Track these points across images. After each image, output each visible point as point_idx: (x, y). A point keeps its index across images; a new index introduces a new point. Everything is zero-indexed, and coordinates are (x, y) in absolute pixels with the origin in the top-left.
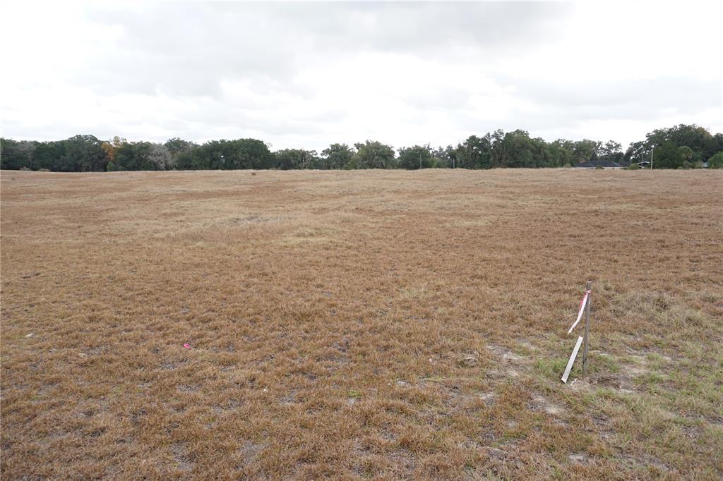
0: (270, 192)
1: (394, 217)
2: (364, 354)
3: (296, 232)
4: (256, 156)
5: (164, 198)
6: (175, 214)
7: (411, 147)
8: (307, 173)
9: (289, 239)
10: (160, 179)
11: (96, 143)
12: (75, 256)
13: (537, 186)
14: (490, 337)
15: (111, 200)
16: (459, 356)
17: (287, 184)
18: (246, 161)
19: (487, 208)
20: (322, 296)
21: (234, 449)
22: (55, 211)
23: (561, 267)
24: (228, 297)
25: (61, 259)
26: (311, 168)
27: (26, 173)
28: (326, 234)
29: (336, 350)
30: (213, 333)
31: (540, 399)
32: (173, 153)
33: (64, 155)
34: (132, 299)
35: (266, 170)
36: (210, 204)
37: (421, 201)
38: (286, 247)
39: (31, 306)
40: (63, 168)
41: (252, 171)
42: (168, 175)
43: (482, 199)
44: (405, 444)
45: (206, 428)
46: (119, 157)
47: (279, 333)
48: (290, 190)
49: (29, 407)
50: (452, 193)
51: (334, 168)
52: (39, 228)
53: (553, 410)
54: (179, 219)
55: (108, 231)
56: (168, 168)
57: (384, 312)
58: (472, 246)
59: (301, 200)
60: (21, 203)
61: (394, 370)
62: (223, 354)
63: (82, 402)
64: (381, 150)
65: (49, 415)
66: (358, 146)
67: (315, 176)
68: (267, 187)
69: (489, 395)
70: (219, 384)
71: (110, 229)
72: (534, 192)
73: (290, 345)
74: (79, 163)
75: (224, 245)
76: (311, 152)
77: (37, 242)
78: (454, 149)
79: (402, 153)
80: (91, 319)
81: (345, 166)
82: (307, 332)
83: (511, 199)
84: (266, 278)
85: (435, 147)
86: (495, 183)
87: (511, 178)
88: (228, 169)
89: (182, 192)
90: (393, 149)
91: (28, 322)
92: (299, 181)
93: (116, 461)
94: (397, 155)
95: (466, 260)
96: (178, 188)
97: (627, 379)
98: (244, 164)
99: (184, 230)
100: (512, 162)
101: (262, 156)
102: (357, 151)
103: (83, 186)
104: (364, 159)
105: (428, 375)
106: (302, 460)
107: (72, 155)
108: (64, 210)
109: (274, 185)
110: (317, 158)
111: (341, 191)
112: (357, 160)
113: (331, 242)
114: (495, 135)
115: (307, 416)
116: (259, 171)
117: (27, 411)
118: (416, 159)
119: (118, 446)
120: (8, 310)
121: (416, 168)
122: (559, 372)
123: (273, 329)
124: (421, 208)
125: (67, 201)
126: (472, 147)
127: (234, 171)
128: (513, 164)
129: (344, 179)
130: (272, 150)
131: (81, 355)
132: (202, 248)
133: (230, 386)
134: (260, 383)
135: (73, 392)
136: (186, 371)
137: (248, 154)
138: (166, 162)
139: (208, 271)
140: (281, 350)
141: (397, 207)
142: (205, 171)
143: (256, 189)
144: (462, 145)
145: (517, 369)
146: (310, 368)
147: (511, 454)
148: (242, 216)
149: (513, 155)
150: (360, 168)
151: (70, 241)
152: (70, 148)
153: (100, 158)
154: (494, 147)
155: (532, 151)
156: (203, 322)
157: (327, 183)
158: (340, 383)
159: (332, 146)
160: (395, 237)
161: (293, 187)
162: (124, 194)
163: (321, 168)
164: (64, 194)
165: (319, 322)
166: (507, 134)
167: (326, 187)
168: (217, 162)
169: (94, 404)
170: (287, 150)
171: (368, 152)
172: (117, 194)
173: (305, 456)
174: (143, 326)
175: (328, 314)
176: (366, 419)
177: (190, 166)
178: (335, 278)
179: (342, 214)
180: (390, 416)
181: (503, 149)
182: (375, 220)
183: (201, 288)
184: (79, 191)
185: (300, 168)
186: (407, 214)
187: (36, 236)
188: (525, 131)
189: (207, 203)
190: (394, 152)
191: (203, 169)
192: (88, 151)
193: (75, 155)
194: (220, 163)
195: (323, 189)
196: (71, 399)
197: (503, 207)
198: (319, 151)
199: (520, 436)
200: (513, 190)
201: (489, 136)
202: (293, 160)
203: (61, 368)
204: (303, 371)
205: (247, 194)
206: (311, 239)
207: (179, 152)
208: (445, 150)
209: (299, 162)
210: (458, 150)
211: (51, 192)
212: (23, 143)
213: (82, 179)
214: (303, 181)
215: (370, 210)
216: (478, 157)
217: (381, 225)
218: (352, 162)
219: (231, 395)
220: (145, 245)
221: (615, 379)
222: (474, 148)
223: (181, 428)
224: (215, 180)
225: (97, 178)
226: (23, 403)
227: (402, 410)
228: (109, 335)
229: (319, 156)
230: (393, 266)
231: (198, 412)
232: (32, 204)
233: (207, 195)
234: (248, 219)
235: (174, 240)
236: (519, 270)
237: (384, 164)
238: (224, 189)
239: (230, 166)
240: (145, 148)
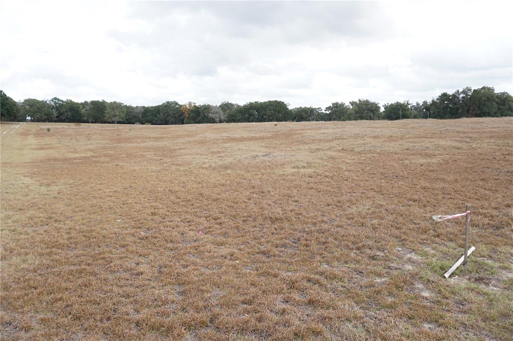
0: (284, 137)
1: (368, 155)
2: (307, 246)
3: (293, 165)
4: (278, 112)
5: (215, 142)
6: (219, 152)
7: (393, 103)
8: (313, 123)
9: (287, 169)
10: (215, 129)
11: (177, 106)
12: (154, 177)
13: (494, 132)
14: (403, 242)
15: (182, 143)
16: (372, 253)
17: (297, 132)
18: (272, 116)
19: (445, 149)
20: (294, 208)
21: (208, 292)
22: (150, 150)
23: (486, 195)
24: (235, 206)
25: (146, 178)
26: (317, 120)
27: (138, 126)
28: (314, 167)
29: (290, 242)
30: (218, 226)
31: (420, 286)
32: (224, 111)
33: (159, 114)
34: (178, 204)
35: (284, 122)
36: (242, 146)
37: (393, 144)
38: (283, 175)
39: (124, 204)
40: (158, 122)
41: (276, 123)
42: (220, 127)
43: (442, 142)
44: (311, 303)
45: (196, 279)
46: (191, 115)
47: (258, 229)
48: (298, 136)
49: (109, 257)
50: (419, 138)
51: (334, 120)
52: (139, 159)
53: (426, 294)
54: (220, 155)
55: (176, 162)
56: (221, 122)
57: (332, 220)
58: (420, 177)
59: (304, 143)
60: (133, 145)
61: (323, 258)
62: (220, 239)
63: (136, 258)
64: (369, 106)
65: (118, 262)
66: (352, 103)
67: (319, 126)
68: (283, 134)
69: (383, 280)
70: (211, 255)
71: (178, 161)
72: (491, 137)
73: (262, 236)
74: (168, 119)
75: (242, 173)
76: (318, 109)
77: (136, 168)
78: (428, 103)
79: (386, 107)
80: (153, 214)
81: (342, 118)
82: (276, 230)
83: (467, 142)
84: (263, 194)
85: (413, 102)
86: (458, 129)
87: (473, 125)
88: (259, 122)
89: (227, 138)
90: (379, 105)
91: (120, 214)
92: (306, 130)
93: (144, 290)
94: (382, 109)
95: (410, 188)
96: (225, 135)
97: (498, 280)
98: (271, 118)
99: (221, 163)
100: (479, 112)
101: (283, 112)
102: (351, 107)
103: (168, 134)
104: (357, 113)
105: (346, 263)
106: (244, 303)
107: (164, 114)
108: (155, 149)
109: (288, 133)
110: (322, 113)
111: (334, 137)
112: (351, 114)
113: (315, 172)
114: (464, 92)
115: (256, 278)
116: (280, 123)
117: (108, 259)
118: (397, 112)
119: (147, 282)
120: (112, 206)
121: (397, 119)
122: (444, 269)
123: (255, 227)
124: (391, 149)
125: (158, 143)
126: (444, 101)
127: (263, 123)
128: (480, 114)
129: (338, 128)
130: (290, 108)
131: (142, 233)
132: (229, 174)
133: (217, 257)
134: (235, 257)
135: (132, 252)
136: (195, 246)
137: (273, 111)
138: (220, 117)
139: (229, 188)
140: (255, 239)
141: (372, 148)
142: (243, 123)
143: (276, 136)
144: (436, 100)
145: (413, 265)
146: (269, 252)
147: (380, 317)
148: (260, 154)
149: (479, 107)
150: (354, 120)
151: (154, 168)
152: (163, 110)
153: (180, 116)
154: (463, 101)
155: (497, 103)
156: (215, 219)
157: (325, 131)
158: (284, 262)
159: (333, 104)
160: (362, 170)
161: (301, 134)
162: (191, 139)
163: (325, 120)
164: (157, 139)
165: (286, 225)
166: (475, 90)
167: (324, 133)
168: (252, 117)
169: (142, 260)
170: (301, 108)
171: (359, 108)
172: (187, 139)
173: (246, 301)
174: (179, 220)
175: (294, 219)
176: (292, 285)
177: (235, 120)
178: (308, 197)
179: (329, 153)
180: (308, 285)
181: (470, 102)
182: (353, 158)
183: (220, 199)
184: (165, 137)
185: (309, 121)
186: (378, 153)
187: (136, 165)
188: (491, 87)
189: (241, 145)
190: (380, 108)
191: (243, 122)
192: (173, 111)
193: (165, 114)
194: (255, 117)
195: (323, 135)
196: (130, 256)
197: (458, 149)
198: (323, 109)
199: (392, 307)
200: (471, 135)
201: (458, 93)
202: (305, 115)
203: (130, 239)
204: (264, 253)
205: (268, 139)
206: (302, 170)
207: (228, 111)
208: (421, 104)
209: (309, 116)
210: (431, 105)
211: (149, 138)
212: (137, 107)
213: (168, 130)
214: (308, 129)
215: (352, 151)
216: (448, 109)
217: (356, 161)
218: (348, 116)
219: (216, 262)
220: (195, 171)
221: (488, 279)
222: (446, 102)
223: (182, 277)
224: (249, 129)
225: (177, 129)
226: (106, 255)
227: (317, 282)
228: (160, 222)
229: (324, 111)
230: (353, 190)
231: (194, 270)
232: (138, 145)
233: (242, 140)
234: (263, 156)
235: (214, 169)
236: (449, 196)
237: (372, 116)
238: (253, 135)
239: (261, 119)
240: (207, 109)
